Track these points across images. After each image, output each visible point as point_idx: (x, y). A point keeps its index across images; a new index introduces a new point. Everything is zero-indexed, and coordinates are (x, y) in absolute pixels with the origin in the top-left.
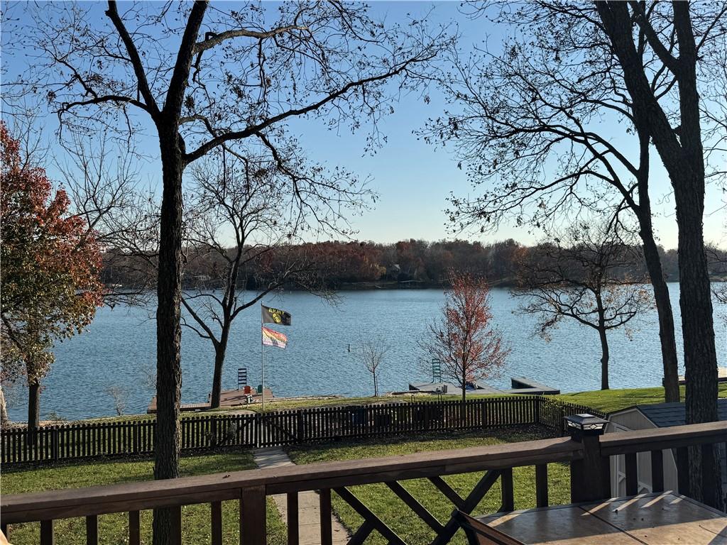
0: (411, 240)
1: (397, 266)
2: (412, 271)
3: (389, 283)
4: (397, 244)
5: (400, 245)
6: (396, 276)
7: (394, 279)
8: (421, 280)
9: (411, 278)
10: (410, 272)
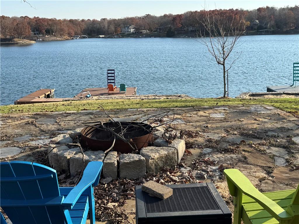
0: (267, 6)
1: (257, 21)
2: (266, 24)
3: (251, 32)
4: (258, 9)
5: (259, 10)
6: (256, 27)
7: (255, 29)
8: (272, 29)
9: (266, 28)
10: (265, 25)
